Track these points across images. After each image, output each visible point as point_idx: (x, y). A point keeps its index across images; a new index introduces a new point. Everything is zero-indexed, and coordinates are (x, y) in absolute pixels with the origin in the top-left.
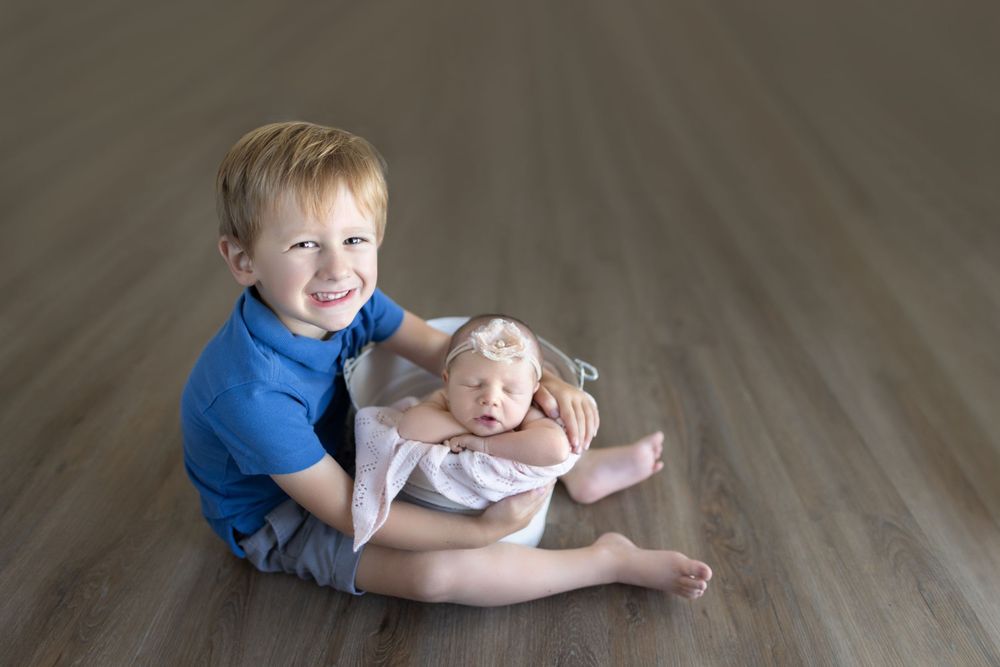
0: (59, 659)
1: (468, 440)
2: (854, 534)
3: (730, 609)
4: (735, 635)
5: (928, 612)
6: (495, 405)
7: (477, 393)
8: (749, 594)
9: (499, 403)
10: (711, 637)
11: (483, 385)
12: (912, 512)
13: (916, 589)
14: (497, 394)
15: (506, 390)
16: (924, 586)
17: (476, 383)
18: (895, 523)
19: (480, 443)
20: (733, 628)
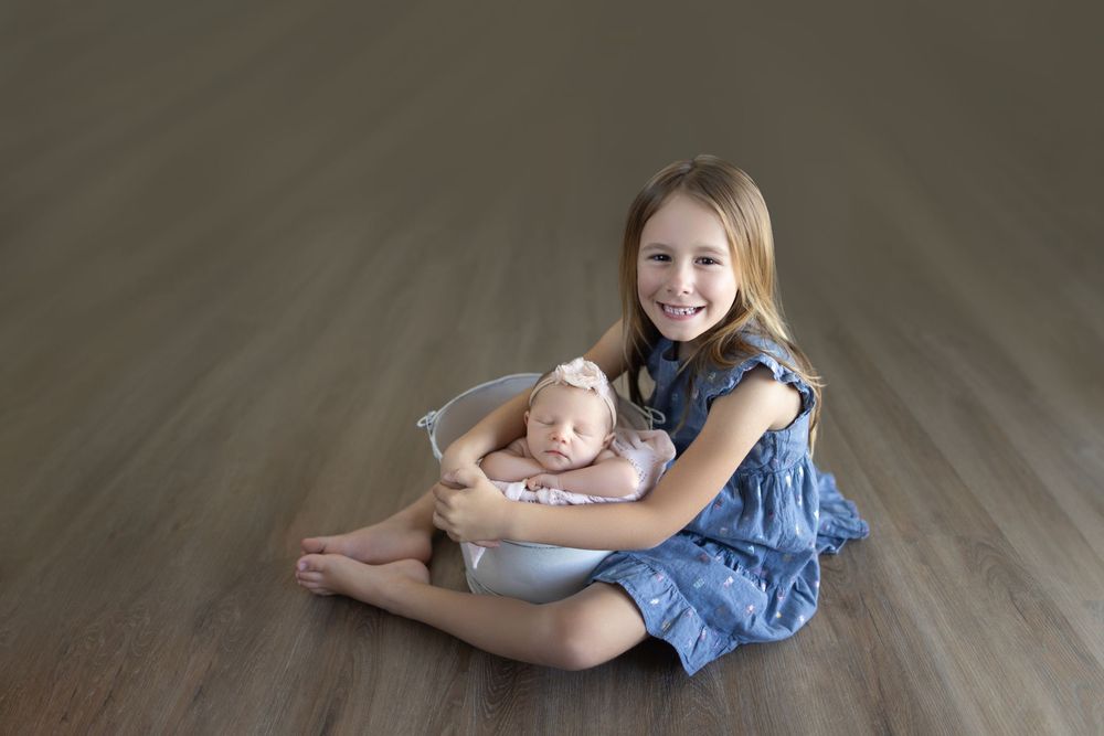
0: (209, 667)
1: (544, 478)
2: (947, 553)
3: (830, 619)
4: (836, 641)
5: (1021, 618)
6: (564, 442)
7: (549, 430)
8: (848, 606)
9: (568, 441)
10: (813, 642)
11: (554, 423)
12: (1005, 533)
13: (1009, 598)
14: (567, 432)
15: (576, 430)
16: (1016, 596)
17: (550, 420)
18: (987, 543)
19: (553, 479)
20: (833, 635)
